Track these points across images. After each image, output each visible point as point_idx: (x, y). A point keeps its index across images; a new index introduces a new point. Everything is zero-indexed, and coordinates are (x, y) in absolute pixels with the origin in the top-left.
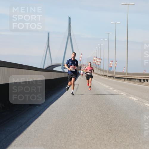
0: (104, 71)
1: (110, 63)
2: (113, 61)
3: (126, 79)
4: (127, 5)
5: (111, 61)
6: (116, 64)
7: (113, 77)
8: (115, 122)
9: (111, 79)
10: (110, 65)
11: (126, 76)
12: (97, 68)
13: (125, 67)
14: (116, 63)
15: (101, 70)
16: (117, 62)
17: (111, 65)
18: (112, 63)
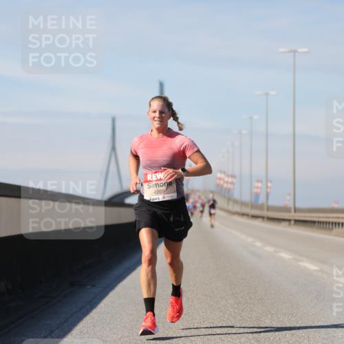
0: (243, 204)
1: (256, 184)
2: (261, 182)
3: (293, 222)
4: (292, 54)
5: (258, 181)
6: (270, 188)
7: (263, 218)
8: (267, 321)
9: (258, 223)
10: (255, 190)
11: (293, 214)
12: (225, 197)
13: (289, 195)
14: (269, 184)
15: (235, 202)
16: (271, 182)
17: (259, 191)
18: (260, 185)
